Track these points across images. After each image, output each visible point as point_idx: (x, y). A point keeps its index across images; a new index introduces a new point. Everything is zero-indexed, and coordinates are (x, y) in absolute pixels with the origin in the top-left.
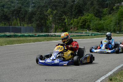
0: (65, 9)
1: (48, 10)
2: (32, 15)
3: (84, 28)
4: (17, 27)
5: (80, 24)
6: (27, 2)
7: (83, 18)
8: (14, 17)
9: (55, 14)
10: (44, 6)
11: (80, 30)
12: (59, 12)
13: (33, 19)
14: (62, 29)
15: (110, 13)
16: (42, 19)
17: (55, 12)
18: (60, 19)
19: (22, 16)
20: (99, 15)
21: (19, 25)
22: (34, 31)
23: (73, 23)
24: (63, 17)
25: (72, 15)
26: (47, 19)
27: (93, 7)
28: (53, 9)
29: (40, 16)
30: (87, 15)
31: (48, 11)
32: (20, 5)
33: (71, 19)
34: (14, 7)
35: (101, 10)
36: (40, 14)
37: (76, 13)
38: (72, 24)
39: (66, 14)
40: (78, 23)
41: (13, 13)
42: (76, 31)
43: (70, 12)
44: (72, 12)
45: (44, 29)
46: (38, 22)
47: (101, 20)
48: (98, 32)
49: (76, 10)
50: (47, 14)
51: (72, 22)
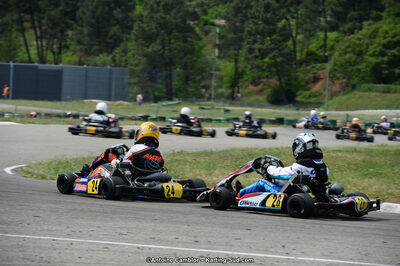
2: (111, 10)
7: (386, 26)
11: (370, 90)
14: (276, 83)
18: (264, 35)
19: (53, 13)
24: (280, 25)
29: (168, 17)
40: (362, 53)
50: (198, 5)
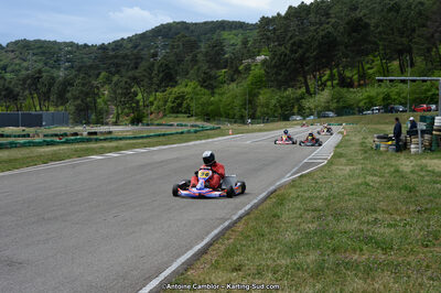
0: (137, 73)
1: (99, 74)
2: (66, 87)
3: (178, 112)
4: (34, 112)
5: (169, 104)
6: (55, 58)
7: (176, 89)
8: (27, 92)
9: (116, 84)
10: (91, 67)
12: (125, 79)
13: (69, 95)
14: (132, 115)
15: (233, 80)
16: (87, 94)
17: (115, 78)
18: (126, 95)
20: (209, 83)
21: (38, 108)
22: (71, 121)
23: (155, 103)
24: (133, 90)
25: (152, 84)
26: (97, 94)
27: (196, 67)
28: (110, 72)
29: (83, 89)
30: (184, 83)
31: (101, 77)
32: (40, 65)
33: (149, 93)
34: (27, 69)
35: (213, 73)
36: (83, 85)
37: (161, 81)
38: (152, 103)
39: (138, 84)
40: (166, 101)
41: (24, 83)
42: (162, 118)
43: (146, 80)
44: (151, 79)
45: (93, 117)
46: (79, 102)
47: (213, 94)
48: (208, 120)
49: (161, 75)
50: (98, 83)
51: (151, 99)
